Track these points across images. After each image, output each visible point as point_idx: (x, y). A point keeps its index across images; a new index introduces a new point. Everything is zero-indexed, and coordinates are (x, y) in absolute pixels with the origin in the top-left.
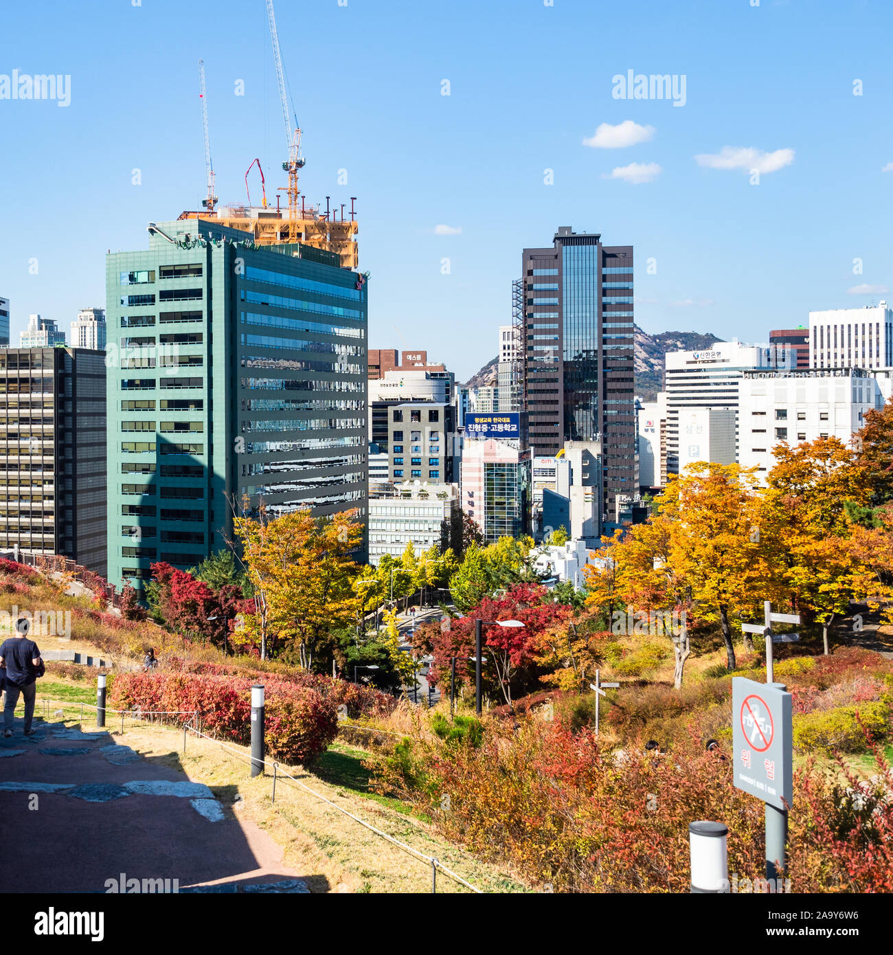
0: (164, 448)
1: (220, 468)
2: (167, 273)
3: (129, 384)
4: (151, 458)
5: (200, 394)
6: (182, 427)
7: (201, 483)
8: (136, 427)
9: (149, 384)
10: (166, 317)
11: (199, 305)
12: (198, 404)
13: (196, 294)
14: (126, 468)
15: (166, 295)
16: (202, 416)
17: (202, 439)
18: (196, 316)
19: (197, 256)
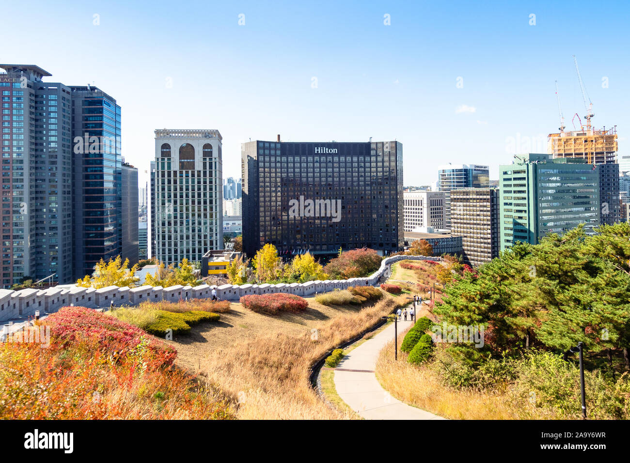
0: (516, 224)
1: (532, 229)
2: (515, 172)
3: (506, 204)
4: (511, 226)
5: (526, 208)
6: (520, 218)
7: (526, 235)
8: (508, 217)
9: (511, 204)
10: (515, 185)
11: (525, 182)
12: (525, 211)
13: (524, 179)
14: (505, 228)
15: (515, 179)
16: (526, 215)
17: (527, 222)
18: (524, 185)
19: (524, 168)
